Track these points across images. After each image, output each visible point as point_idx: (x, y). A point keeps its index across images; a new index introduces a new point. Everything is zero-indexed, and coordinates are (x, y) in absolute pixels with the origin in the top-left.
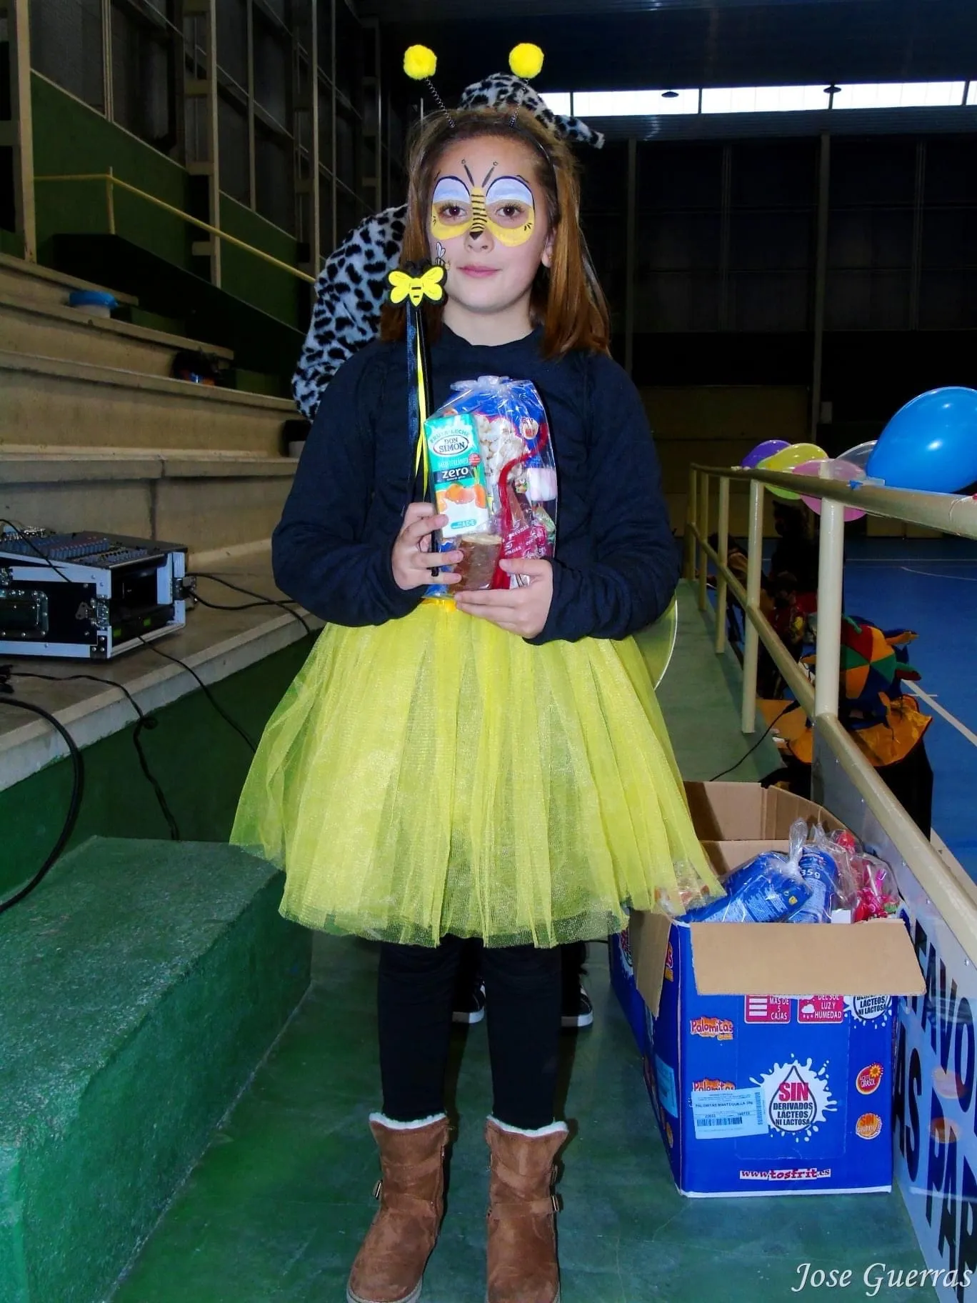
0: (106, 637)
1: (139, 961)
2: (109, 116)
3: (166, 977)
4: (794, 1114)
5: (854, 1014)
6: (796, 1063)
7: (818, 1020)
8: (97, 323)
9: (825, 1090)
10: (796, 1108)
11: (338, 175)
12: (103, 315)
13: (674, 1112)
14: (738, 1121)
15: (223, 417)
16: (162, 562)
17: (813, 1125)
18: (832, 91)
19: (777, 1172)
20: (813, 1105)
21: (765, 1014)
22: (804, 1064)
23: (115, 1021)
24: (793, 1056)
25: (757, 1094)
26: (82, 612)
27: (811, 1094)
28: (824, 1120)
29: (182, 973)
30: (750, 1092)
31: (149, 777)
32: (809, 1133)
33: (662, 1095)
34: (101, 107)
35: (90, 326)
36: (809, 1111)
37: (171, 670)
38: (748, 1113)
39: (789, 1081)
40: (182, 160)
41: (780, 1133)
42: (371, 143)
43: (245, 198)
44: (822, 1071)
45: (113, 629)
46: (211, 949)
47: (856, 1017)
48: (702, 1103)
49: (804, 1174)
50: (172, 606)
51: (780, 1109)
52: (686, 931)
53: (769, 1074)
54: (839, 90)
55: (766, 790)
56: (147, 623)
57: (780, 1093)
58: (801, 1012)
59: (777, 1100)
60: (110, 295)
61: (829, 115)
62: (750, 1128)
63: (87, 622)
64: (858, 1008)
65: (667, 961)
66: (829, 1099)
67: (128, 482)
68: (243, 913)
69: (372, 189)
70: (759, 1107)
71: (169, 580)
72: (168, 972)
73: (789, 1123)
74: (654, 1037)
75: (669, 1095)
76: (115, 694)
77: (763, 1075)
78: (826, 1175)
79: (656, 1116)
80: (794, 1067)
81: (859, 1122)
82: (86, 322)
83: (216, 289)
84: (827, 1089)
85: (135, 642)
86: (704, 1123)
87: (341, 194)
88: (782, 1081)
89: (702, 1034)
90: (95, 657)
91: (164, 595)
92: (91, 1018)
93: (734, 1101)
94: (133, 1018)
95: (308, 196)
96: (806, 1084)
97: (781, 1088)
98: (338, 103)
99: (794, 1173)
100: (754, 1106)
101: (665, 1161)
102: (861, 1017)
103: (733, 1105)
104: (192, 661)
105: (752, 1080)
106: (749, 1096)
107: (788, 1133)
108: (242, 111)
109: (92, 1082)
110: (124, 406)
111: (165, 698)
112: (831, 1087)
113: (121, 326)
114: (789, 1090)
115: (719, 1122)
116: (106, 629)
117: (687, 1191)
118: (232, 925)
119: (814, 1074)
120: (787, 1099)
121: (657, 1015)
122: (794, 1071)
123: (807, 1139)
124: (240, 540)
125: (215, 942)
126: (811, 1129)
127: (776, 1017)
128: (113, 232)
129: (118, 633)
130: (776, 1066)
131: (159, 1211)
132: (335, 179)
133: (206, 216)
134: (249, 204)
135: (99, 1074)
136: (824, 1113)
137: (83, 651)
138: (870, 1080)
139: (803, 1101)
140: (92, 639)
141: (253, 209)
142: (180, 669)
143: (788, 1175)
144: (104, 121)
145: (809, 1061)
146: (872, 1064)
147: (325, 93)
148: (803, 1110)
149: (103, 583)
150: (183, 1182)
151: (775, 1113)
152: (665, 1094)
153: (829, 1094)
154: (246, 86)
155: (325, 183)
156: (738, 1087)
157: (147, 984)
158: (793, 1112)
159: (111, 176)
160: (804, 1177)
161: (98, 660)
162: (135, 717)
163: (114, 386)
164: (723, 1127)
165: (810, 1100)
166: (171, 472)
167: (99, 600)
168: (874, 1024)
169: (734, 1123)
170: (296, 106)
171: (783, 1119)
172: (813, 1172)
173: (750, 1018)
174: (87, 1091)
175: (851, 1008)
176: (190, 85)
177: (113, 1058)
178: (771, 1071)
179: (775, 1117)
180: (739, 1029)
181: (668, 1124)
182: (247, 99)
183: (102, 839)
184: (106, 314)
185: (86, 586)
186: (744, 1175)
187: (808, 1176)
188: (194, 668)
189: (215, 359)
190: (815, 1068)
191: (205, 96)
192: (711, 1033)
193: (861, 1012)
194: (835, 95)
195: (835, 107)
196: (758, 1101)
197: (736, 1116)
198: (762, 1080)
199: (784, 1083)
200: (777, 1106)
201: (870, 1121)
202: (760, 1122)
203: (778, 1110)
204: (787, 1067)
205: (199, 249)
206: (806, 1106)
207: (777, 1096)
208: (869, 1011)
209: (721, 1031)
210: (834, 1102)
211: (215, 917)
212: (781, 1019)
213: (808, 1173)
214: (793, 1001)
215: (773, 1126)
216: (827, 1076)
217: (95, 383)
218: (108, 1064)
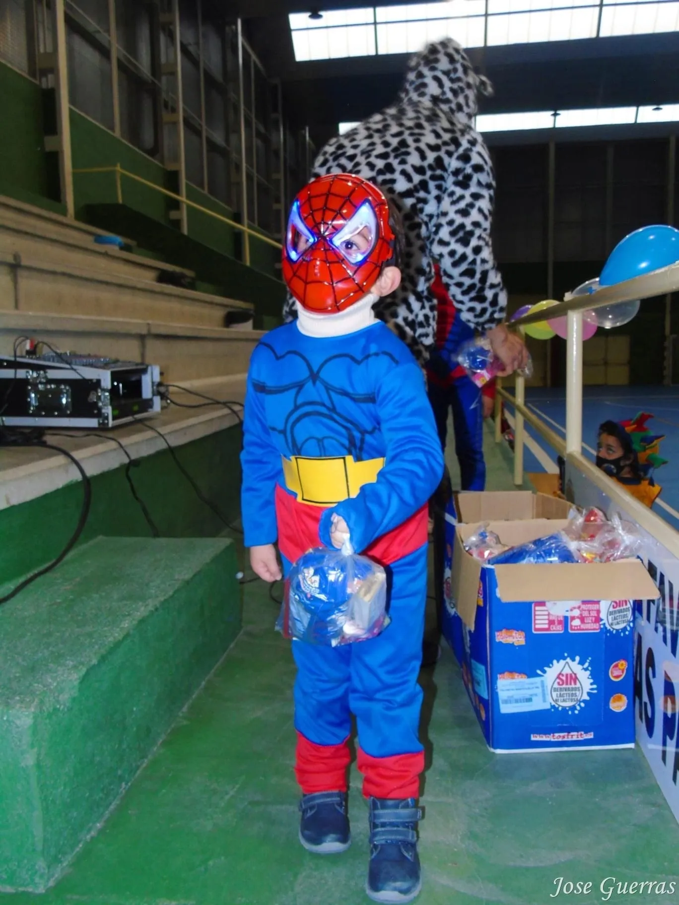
0: (108, 414)
1: (125, 602)
2: (117, 133)
3: (142, 610)
4: (568, 695)
5: (607, 626)
6: (568, 660)
7: (583, 630)
8: (110, 253)
9: (588, 678)
10: (569, 690)
11: (258, 172)
12: (114, 250)
13: (485, 695)
14: (529, 700)
15: (188, 308)
16: (144, 371)
17: (580, 702)
18: (555, 115)
19: (556, 735)
20: (580, 689)
21: (546, 626)
22: (573, 660)
23: (106, 636)
24: (566, 655)
25: (542, 682)
26: (93, 398)
27: (580, 683)
28: (588, 698)
29: (153, 609)
30: (537, 680)
31: (137, 499)
32: (578, 708)
33: (476, 685)
34: (112, 128)
35: (106, 255)
36: (577, 693)
37: (149, 434)
38: (536, 695)
39: (564, 672)
40: (162, 161)
41: (558, 708)
42: (277, 153)
43: (201, 185)
44: (586, 665)
45: (113, 409)
46: (172, 597)
47: (609, 627)
48: (504, 688)
49: (575, 736)
50: (151, 400)
51: (558, 691)
52: (492, 571)
53: (550, 667)
54: (559, 114)
55: (535, 496)
56: (136, 408)
57: (558, 680)
58: (571, 626)
59: (556, 686)
60: (119, 239)
61: (554, 132)
62: (538, 705)
63: (96, 404)
64: (610, 621)
65: (479, 593)
66: (592, 684)
67: (127, 336)
68: (195, 576)
69: (278, 181)
70: (543, 690)
71: (150, 384)
72: (143, 609)
73: (564, 701)
74: (471, 648)
75: (481, 684)
76: (113, 445)
77: (546, 668)
78: (590, 736)
79: (472, 702)
80: (567, 663)
81: (612, 699)
82: (103, 251)
83: (183, 235)
84: (590, 677)
85: (129, 419)
86: (506, 702)
87: (259, 185)
88: (559, 672)
89: (504, 641)
90: (101, 426)
91: (147, 392)
92: (90, 635)
93: (527, 686)
94: (118, 635)
95: (239, 184)
96: (575, 674)
97: (558, 677)
98: (257, 130)
99: (568, 735)
100: (539, 691)
101: (479, 730)
102: (612, 628)
103: (526, 689)
104: (163, 430)
105: (539, 672)
106: (536, 683)
107: (564, 708)
108: (198, 133)
109: (87, 673)
110: (126, 298)
111: (146, 451)
112: (593, 675)
113: (125, 255)
114: (564, 678)
115: (517, 701)
116: (108, 409)
117: (495, 748)
118: (188, 582)
119: (580, 667)
120: (563, 684)
121: (473, 629)
122: (567, 665)
123: (576, 712)
124: (198, 377)
125: (175, 592)
126: (579, 705)
127: (554, 628)
128: (120, 201)
129: (116, 412)
130: (555, 662)
131: (138, 767)
132: (255, 174)
133: (177, 190)
134: (203, 188)
135: (93, 667)
136: (589, 694)
137: (93, 423)
138: (618, 671)
139: (573, 686)
140: (99, 415)
141: (206, 192)
142: (155, 434)
143: (564, 737)
144: (114, 138)
145: (577, 658)
146: (619, 659)
147: (248, 124)
148: (574, 692)
149: (105, 378)
150: (155, 749)
151: (554, 694)
152: (478, 683)
153: (592, 681)
154: (200, 117)
155: (249, 177)
156: (529, 676)
157: (129, 615)
158: (567, 694)
159: (118, 168)
160: (575, 738)
161: (103, 428)
162: (126, 461)
163: (120, 286)
164: (519, 704)
165: (578, 685)
166: (154, 331)
167: (104, 390)
168: (621, 633)
169: (527, 701)
170: (231, 130)
171: (560, 698)
172: (581, 735)
173: (536, 630)
174: (83, 680)
175: (605, 621)
176: (166, 116)
177: (103, 659)
178: (551, 665)
179: (555, 697)
180: (529, 636)
181: (481, 705)
182: (200, 125)
183: (105, 538)
184: (117, 248)
185: (95, 381)
186: (534, 737)
187: (578, 737)
188: (165, 434)
189: (183, 276)
190: (581, 663)
191: (175, 124)
192: (509, 640)
193: (612, 624)
194: (558, 117)
195: (557, 126)
196: (543, 686)
197: (528, 696)
198: (545, 672)
199: (560, 674)
200: (556, 690)
201: (619, 699)
202: (544, 701)
203: (557, 692)
204: (562, 662)
205: (173, 215)
206: (575, 689)
207: (556, 683)
208: (618, 623)
209: (517, 639)
210: (595, 686)
211: (176, 577)
212: (558, 629)
213: (578, 736)
214: (566, 618)
215: (553, 703)
216: (590, 668)
217: (107, 283)
218: (99, 662)
